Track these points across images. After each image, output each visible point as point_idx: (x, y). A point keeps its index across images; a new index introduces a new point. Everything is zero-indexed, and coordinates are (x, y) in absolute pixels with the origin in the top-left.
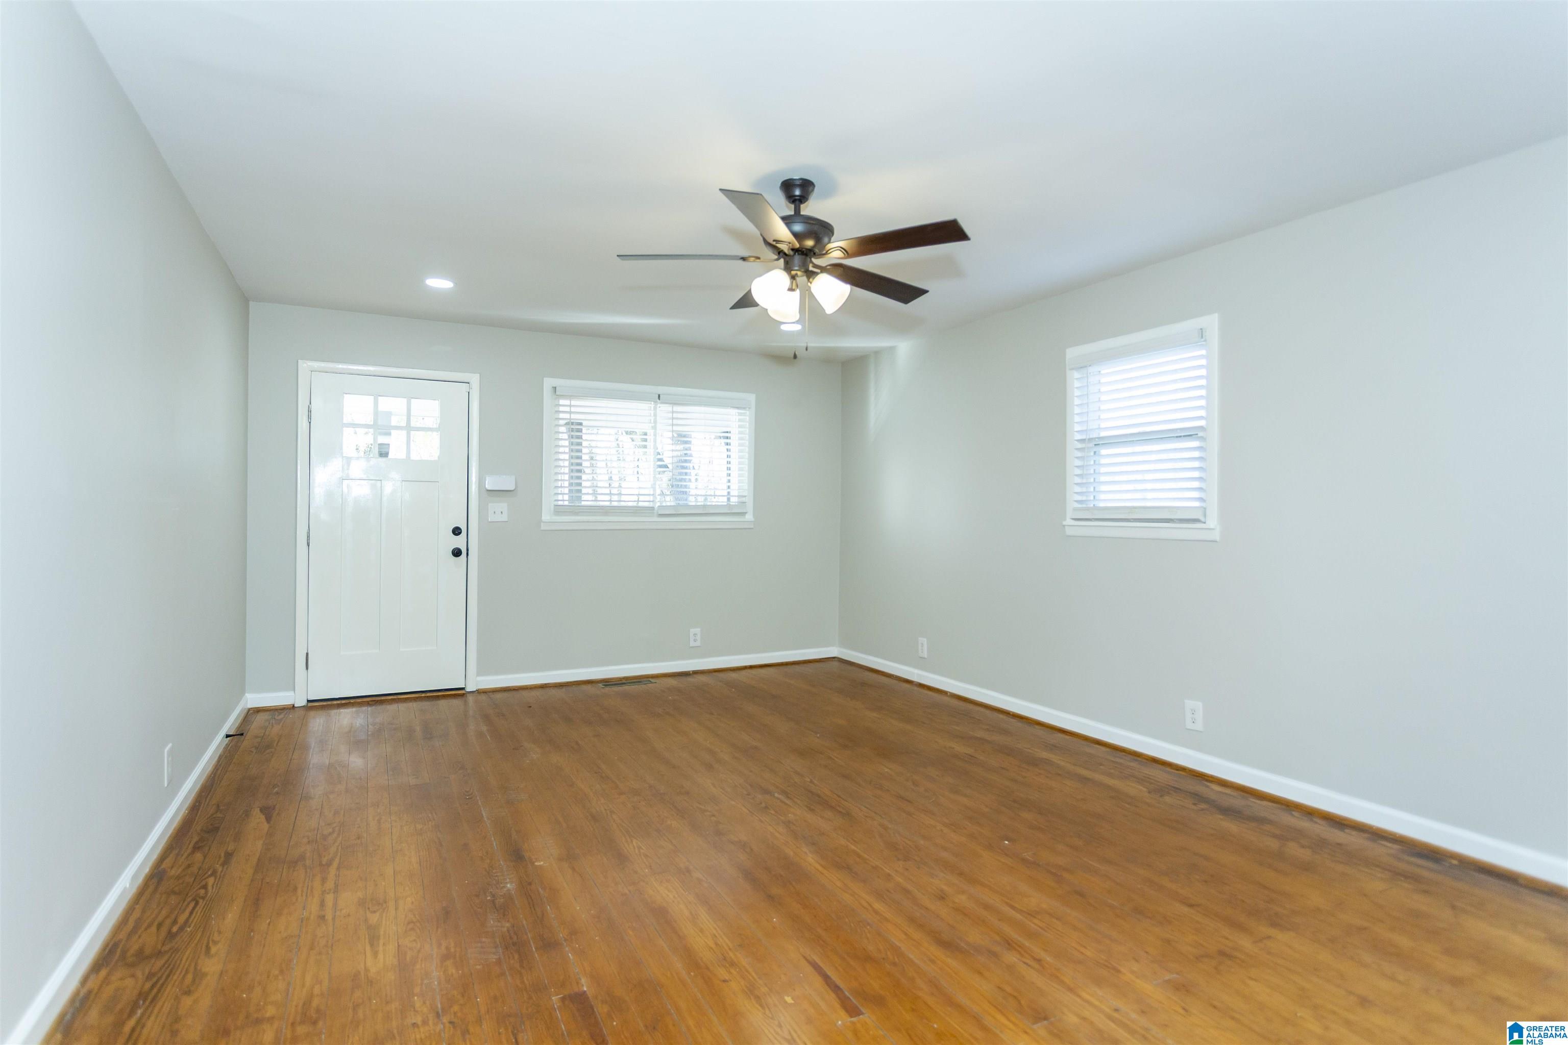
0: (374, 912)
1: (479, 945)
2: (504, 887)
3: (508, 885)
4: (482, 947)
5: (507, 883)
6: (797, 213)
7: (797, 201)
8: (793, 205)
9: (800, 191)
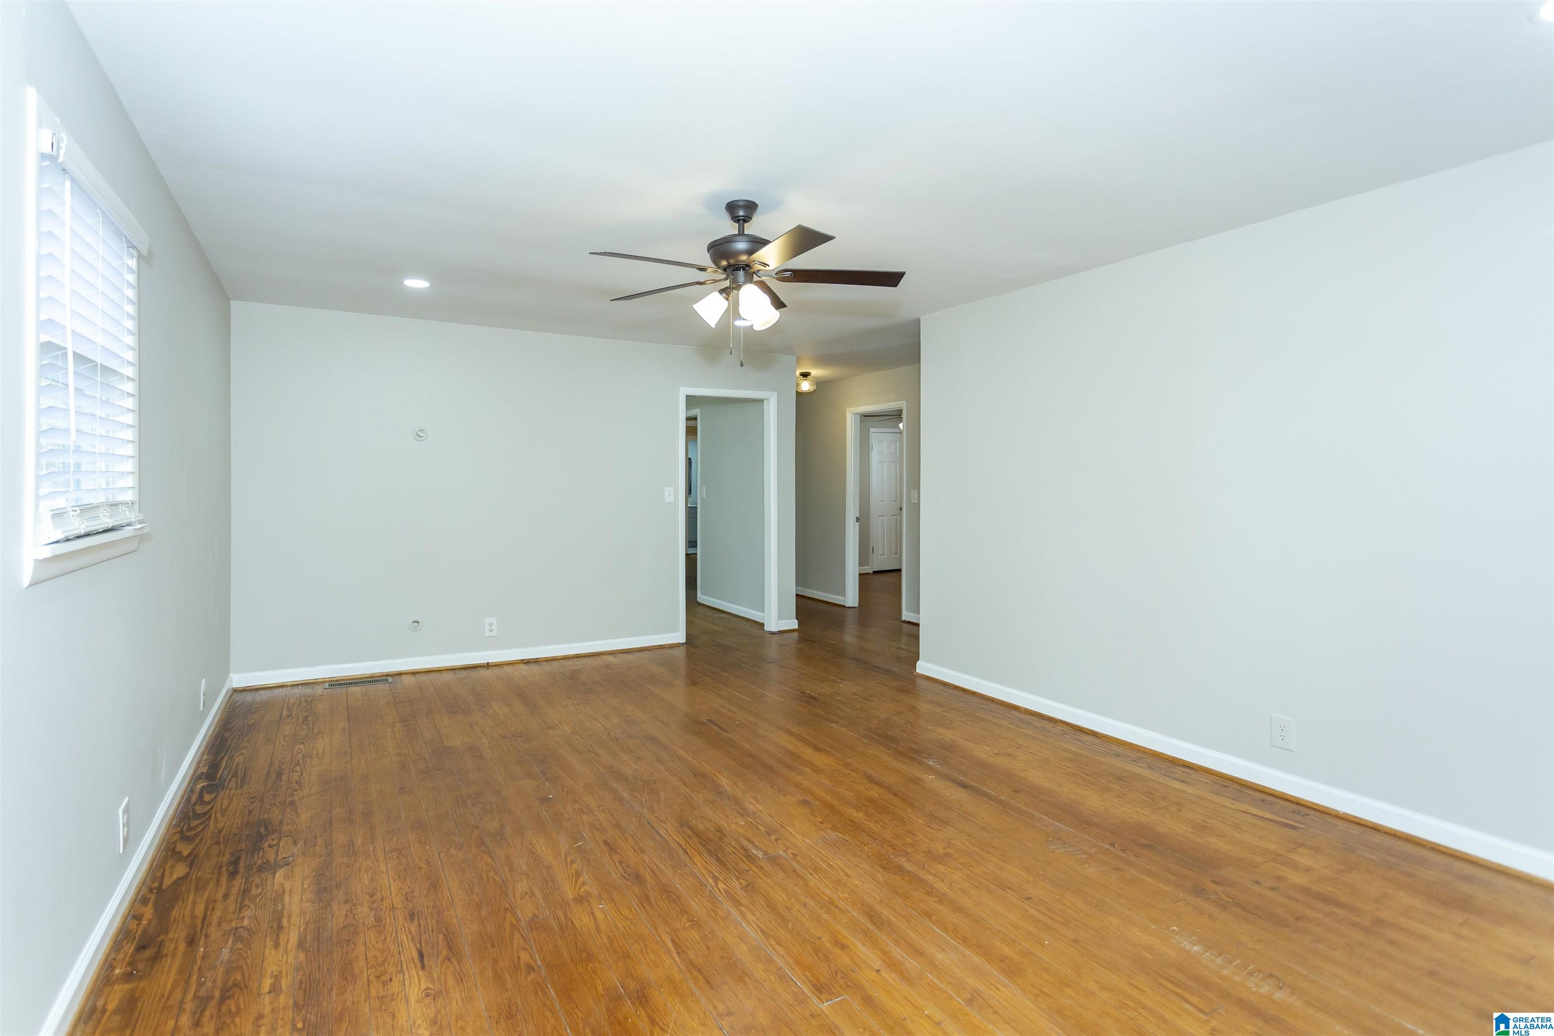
6: (741, 233)
7: (741, 221)
8: (738, 224)
9: (744, 212)
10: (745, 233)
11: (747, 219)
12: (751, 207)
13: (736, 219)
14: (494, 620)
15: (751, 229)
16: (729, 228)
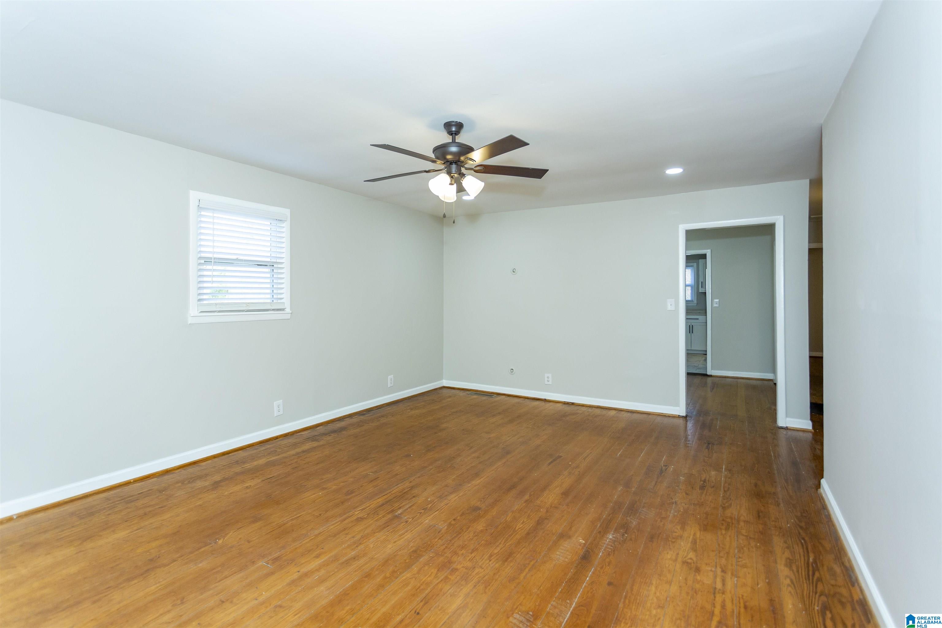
0: (691, 559)
1: (647, 516)
2: (614, 538)
3: (611, 537)
4: (646, 515)
5: (610, 539)
6: (454, 141)
7: (454, 134)
8: (451, 136)
9: (456, 129)
10: (456, 141)
11: (457, 133)
12: (460, 126)
13: (450, 133)
14: (550, 375)
15: (462, 139)
16: (447, 139)
